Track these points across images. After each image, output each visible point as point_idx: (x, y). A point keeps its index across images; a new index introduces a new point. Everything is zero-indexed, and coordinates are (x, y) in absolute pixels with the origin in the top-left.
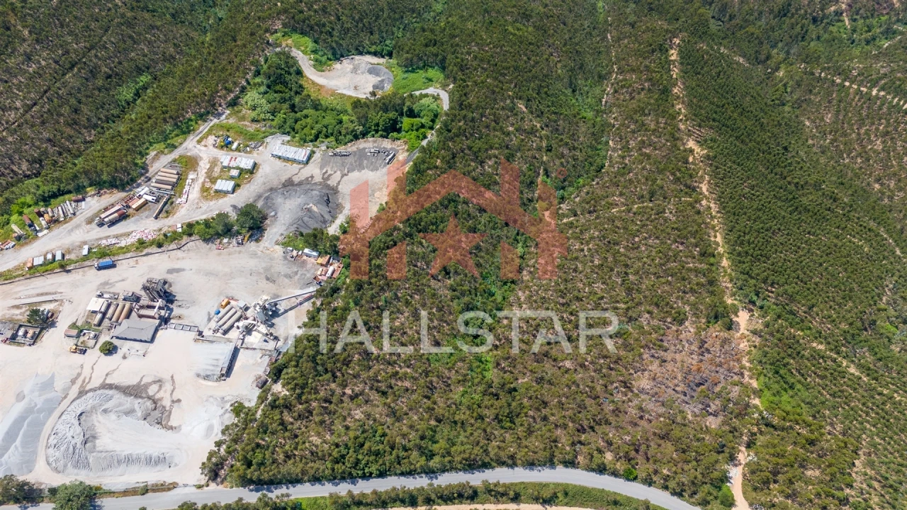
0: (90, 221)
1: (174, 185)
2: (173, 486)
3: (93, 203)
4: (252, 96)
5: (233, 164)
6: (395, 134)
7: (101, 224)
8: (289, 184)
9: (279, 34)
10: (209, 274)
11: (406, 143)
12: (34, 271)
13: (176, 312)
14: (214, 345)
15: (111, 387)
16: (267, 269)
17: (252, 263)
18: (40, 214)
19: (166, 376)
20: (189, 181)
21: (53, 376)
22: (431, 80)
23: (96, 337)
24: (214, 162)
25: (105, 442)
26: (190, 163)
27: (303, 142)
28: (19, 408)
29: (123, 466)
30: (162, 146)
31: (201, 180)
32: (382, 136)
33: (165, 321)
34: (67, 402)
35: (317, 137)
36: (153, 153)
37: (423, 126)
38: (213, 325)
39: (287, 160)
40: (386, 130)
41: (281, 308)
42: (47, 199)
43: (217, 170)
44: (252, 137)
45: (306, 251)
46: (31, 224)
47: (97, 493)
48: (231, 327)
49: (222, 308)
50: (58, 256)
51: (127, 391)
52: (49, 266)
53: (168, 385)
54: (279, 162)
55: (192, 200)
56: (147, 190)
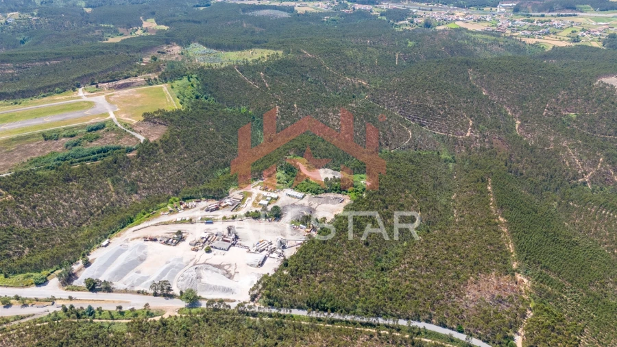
0: (202, 209)
1: (241, 200)
2: (234, 301)
3: (204, 204)
4: (279, 174)
5: (268, 195)
6: (345, 192)
7: (207, 211)
8: (293, 205)
9: (292, 156)
10: (254, 230)
11: (350, 196)
12: (176, 222)
13: (239, 242)
14: (256, 255)
15: (208, 264)
16: (281, 232)
17: (275, 229)
18: (181, 204)
19: (233, 263)
20: (247, 200)
21: (182, 257)
22: (362, 178)
23: (203, 246)
24: (259, 195)
25: (205, 280)
26: (250, 194)
27: (301, 191)
28: (167, 266)
29: (212, 291)
30: (236, 187)
31: (253, 200)
32: (338, 193)
33: (234, 245)
34: (187, 267)
35: (307, 191)
36: (232, 189)
37: (358, 191)
38: (255, 248)
39: (293, 197)
40: (340, 190)
41: (287, 245)
42: (184, 199)
43: (261, 197)
44: (277, 188)
45: (301, 225)
46: (176, 207)
47: (200, 298)
48: (264, 250)
49: (260, 242)
50: (188, 219)
51: (215, 266)
52: (183, 221)
53: (234, 267)
54: (289, 198)
55: (248, 206)
56: (229, 200)
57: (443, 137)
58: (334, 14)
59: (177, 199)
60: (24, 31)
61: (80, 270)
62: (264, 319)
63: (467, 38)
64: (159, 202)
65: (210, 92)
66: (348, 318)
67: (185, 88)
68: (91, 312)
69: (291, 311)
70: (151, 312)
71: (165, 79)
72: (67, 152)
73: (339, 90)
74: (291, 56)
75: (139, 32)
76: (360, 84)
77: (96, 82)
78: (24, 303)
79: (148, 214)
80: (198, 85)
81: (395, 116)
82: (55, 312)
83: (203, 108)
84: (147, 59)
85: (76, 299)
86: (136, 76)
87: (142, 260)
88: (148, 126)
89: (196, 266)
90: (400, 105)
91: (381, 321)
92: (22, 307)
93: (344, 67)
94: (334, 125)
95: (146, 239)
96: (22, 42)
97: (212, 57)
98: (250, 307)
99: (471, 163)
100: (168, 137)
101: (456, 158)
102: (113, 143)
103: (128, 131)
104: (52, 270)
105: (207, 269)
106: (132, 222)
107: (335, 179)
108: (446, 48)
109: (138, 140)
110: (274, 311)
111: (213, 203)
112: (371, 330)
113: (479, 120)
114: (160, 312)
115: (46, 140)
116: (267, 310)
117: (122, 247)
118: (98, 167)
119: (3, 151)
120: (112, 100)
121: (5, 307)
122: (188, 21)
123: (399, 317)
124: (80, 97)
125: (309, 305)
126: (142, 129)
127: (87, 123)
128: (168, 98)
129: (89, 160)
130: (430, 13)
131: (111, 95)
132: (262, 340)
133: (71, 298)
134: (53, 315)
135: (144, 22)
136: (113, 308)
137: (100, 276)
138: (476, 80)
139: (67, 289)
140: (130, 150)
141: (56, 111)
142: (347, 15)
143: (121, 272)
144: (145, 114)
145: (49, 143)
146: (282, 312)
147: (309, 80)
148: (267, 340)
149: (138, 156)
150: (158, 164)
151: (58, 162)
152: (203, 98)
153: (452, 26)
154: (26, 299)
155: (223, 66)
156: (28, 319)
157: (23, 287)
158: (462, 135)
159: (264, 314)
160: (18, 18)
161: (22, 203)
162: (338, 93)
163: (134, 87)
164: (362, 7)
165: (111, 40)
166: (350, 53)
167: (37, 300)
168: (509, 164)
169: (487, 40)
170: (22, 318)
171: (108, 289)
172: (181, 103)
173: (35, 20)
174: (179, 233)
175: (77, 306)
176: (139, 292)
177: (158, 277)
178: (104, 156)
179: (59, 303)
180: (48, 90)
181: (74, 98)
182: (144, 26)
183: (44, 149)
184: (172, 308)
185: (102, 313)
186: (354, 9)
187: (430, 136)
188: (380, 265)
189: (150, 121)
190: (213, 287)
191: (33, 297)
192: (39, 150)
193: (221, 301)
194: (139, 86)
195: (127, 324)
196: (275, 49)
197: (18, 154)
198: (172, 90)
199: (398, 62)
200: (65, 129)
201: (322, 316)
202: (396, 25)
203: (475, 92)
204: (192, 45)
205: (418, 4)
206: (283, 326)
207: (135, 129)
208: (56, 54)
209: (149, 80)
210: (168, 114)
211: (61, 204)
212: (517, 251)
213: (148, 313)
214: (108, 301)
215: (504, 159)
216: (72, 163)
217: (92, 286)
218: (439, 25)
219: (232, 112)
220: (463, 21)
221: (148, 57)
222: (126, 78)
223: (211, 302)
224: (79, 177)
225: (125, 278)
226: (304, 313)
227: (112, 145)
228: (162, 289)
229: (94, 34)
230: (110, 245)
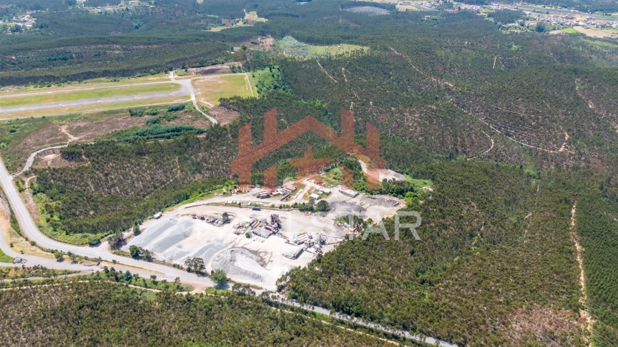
0: (254, 195)
1: (293, 191)
2: (261, 288)
3: (257, 190)
4: (337, 170)
5: (321, 189)
6: (401, 196)
7: (258, 197)
8: (344, 202)
10: (298, 222)
11: (406, 201)
12: (226, 205)
13: (280, 231)
14: (294, 246)
15: (245, 248)
16: (325, 227)
17: (319, 223)
18: (235, 187)
19: (269, 251)
20: (300, 191)
21: (223, 239)
22: (426, 184)
23: (245, 231)
24: (312, 188)
25: (238, 264)
26: (303, 186)
27: (356, 189)
28: (207, 244)
29: (242, 275)
30: (292, 177)
31: (305, 192)
32: (394, 196)
33: (274, 233)
34: (226, 248)
35: (362, 190)
36: (287, 179)
37: (416, 196)
38: (295, 239)
39: (346, 194)
40: (397, 193)
41: (326, 242)
43: (313, 191)
44: (332, 183)
45: (345, 224)
46: (231, 190)
47: (228, 280)
48: (303, 243)
49: (301, 234)
50: (238, 203)
51: (251, 252)
52: (233, 205)
53: (269, 255)
54: (341, 194)
55: (299, 198)
56: (281, 189)
57: (531, 150)
58: (436, 13)
59: (233, 182)
60: (141, 17)
61: (130, 237)
62: (286, 311)
63: (583, 45)
64: (216, 183)
65: (289, 84)
66: (372, 325)
67: (266, 78)
68: (129, 277)
69: (313, 308)
70: (181, 286)
71: (249, 68)
72: (147, 128)
73: (422, 90)
74: (376, 53)
75: (240, 24)
76: (446, 86)
77: (187, 66)
78: (75, 259)
79: (203, 194)
80: (278, 76)
81: (479, 122)
82: (98, 271)
83: (277, 98)
84: (237, 49)
85: (119, 263)
86: (223, 63)
87: (186, 236)
88: (223, 111)
89: (233, 249)
90: (487, 111)
91: (407, 334)
92: (72, 263)
93: (432, 67)
94: (409, 126)
95: (194, 217)
96: (137, 27)
97: (300, 50)
98: (274, 297)
99: (558, 181)
100: (237, 123)
101: (542, 175)
102: (188, 124)
103: (203, 114)
104: (106, 234)
105: (242, 253)
106: (187, 199)
107: (394, 182)
108: (556, 53)
109: (211, 123)
110: (297, 305)
111: (264, 191)
112: (394, 343)
113: (577, 135)
114: (190, 288)
115: (132, 115)
116: (290, 303)
117: (171, 222)
118: (169, 144)
119: (95, 122)
120: (196, 84)
121: (58, 261)
122: (287, 15)
123: (429, 334)
124: (169, 80)
125: (334, 306)
126: (216, 113)
127: (170, 103)
128: (247, 86)
129: (163, 137)
130: (546, 16)
131: (197, 80)
132: (279, 332)
133: (114, 262)
134: (95, 275)
135: (247, 15)
136: (147, 277)
137: (145, 245)
138: (583, 91)
139: (114, 253)
140: (201, 132)
141: (146, 91)
142: (449, 14)
143: (164, 245)
144: (221, 99)
145: (134, 118)
146: (305, 308)
147: (391, 78)
148: (284, 333)
149: (207, 138)
150: (224, 148)
151: (137, 136)
152: (281, 89)
153: (569, 31)
154: (77, 256)
155: (305, 59)
156: (74, 275)
157: (78, 245)
158: (554, 150)
159: (285, 307)
160: (138, 5)
161: (98, 170)
162: (420, 93)
163: (218, 73)
164: (469, 7)
165: (213, 30)
166: (441, 53)
167: (86, 258)
168: (605, 187)
169: (606, 48)
170: (69, 273)
171: (149, 259)
172: (258, 92)
173: (152, 8)
174: (225, 215)
175: (117, 269)
176: (174, 266)
177: (196, 254)
178: (177, 135)
179: (103, 264)
180: (145, 71)
181: (164, 80)
182: (245, 18)
183: (129, 123)
184: (200, 286)
185: (138, 280)
186: (459, 8)
187: (515, 147)
188: (421, 276)
189: (225, 106)
190: (244, 272)
191: (83, 256)
192: (124, 124)
193: (248, 287)
194: (223, 72)
195: (157, 294)
196: (363, 45)
197: (106, 126)
198: (252, 79)
199: (496, 65)
200: (150, 107)
201: (345, 319)
202: (504, 27)
203: (578, 104)
204: (285, 38)
205: (534, 6)
206: (303, 322)
207: (210, 112)
208: (158, 39)
209: (234, 68)
210: (243, 101)
211: (130, 175)
212: (587, 285)
213: (178, 286)
214: (146, 270)
215: (600, 181)
216: (148, 138)
217: (136, 254)
218: (554, 29)
219: (306, 105)
220: (583, 26)
221: (239, 46)
222: (214, 64)
223: (238, 285)
224: (151, 153)
225: (167, 251)
226: (326, 312)
227: (186, 126)
228: (196, 266)
229: (200, 23)
230: (162, 218)
